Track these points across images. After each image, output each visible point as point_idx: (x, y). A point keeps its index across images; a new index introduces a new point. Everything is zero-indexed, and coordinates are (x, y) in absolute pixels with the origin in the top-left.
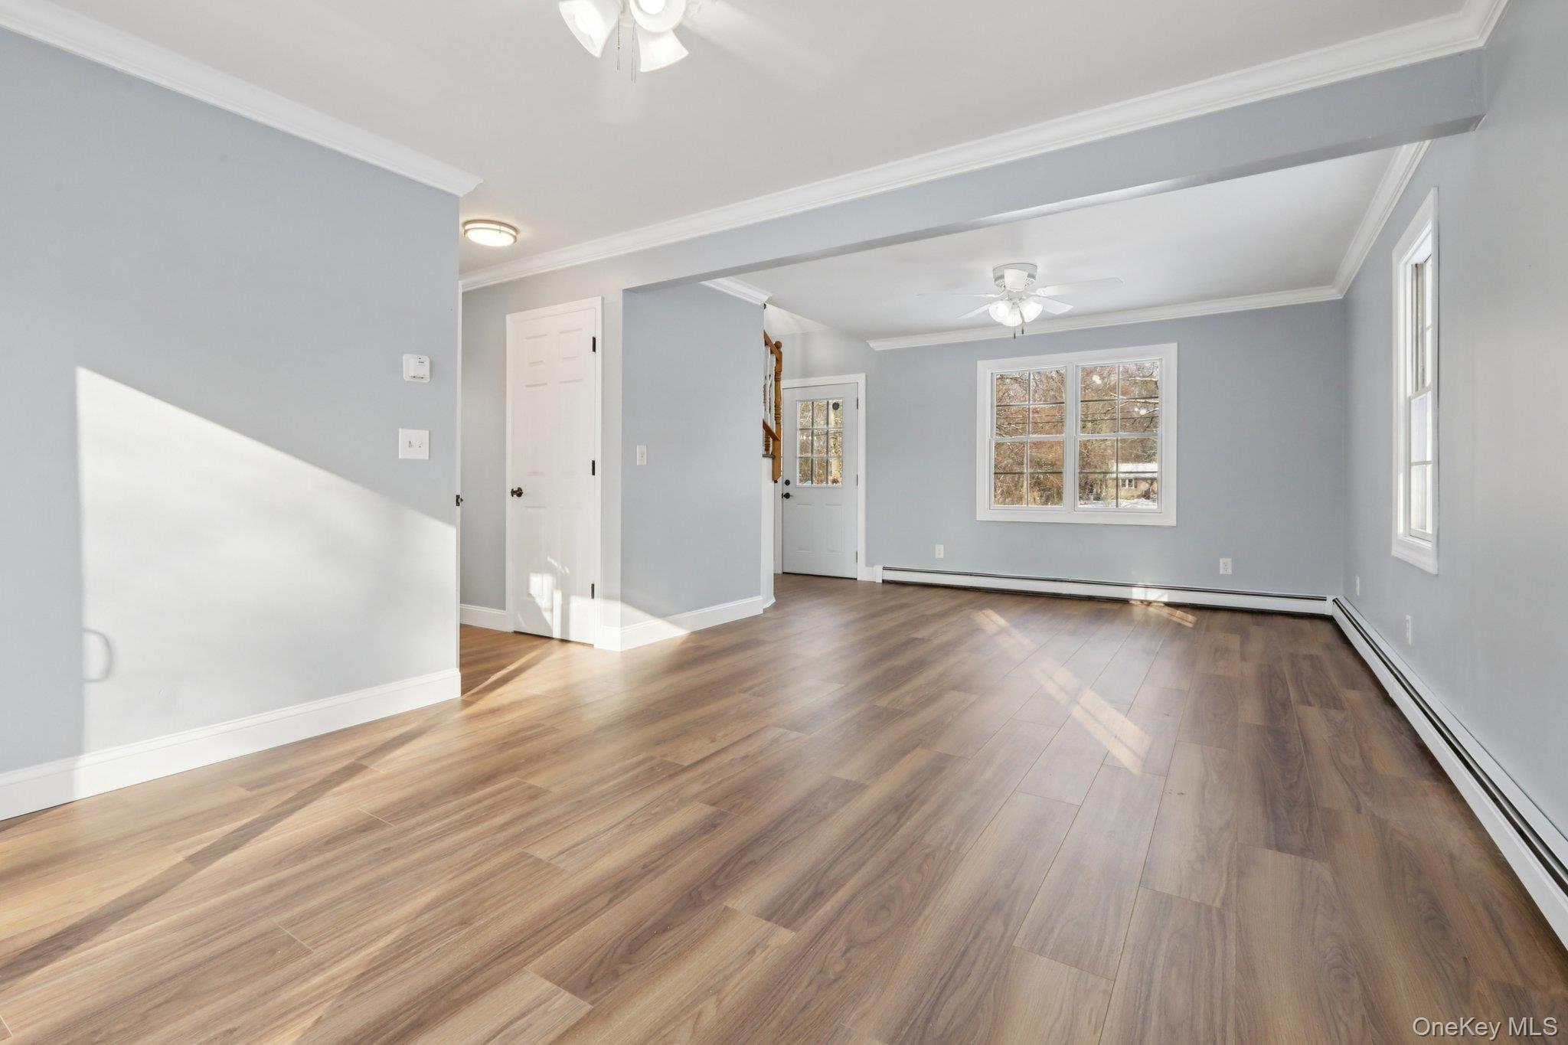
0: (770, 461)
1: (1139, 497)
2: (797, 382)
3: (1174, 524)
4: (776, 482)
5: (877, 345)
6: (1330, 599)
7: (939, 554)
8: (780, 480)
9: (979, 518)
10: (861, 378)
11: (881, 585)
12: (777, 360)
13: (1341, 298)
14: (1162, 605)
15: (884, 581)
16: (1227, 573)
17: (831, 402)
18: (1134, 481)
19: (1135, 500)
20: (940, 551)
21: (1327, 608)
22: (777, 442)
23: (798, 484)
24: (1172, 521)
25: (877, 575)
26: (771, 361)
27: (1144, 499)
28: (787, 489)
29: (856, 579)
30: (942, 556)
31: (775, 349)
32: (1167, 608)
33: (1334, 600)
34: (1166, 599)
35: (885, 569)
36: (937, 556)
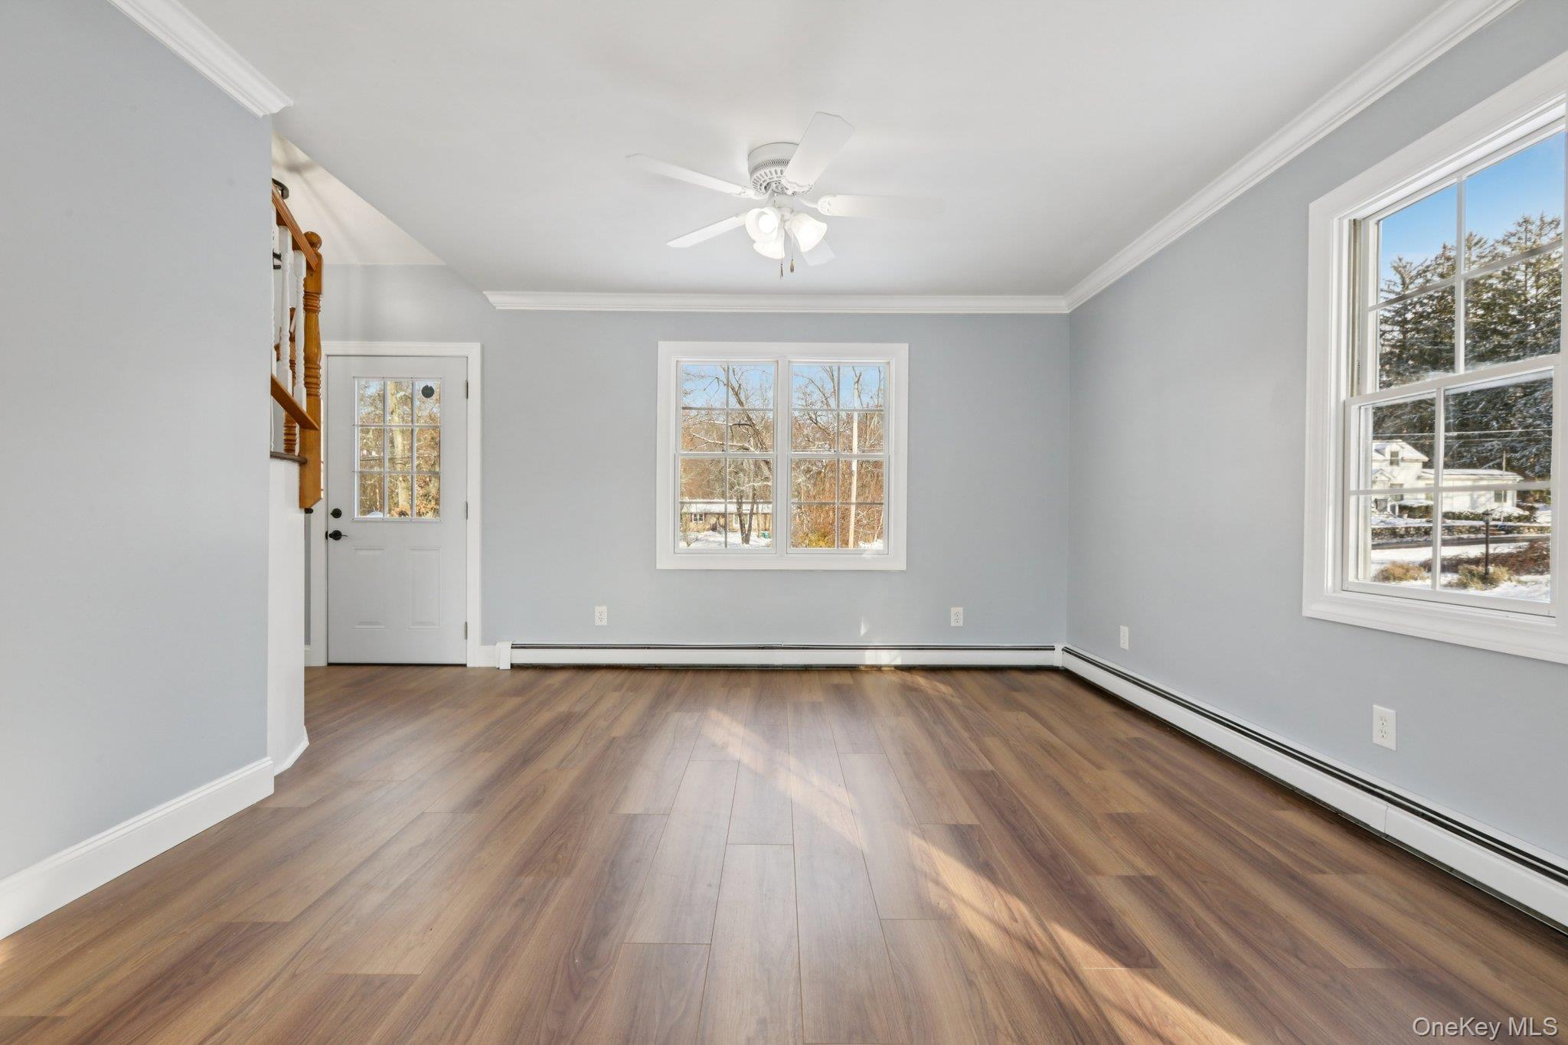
0: (294, 469)
1: (708, 530)
2: (354, 347)
3: (904, 567)
4: (309, 511)
5: (501, 300)
6: (1059, 647)
7: (601, 619)
8: (319, 509)
9: (661, 565)
10: (473, 350)
11: (509, 673)
12: (309, 267)
13: (1067, 312)
14: (893, 669)
15: (513, 666)
16: (959, 625)
17: (420, 386)
18: (704, 516)
19: (706, 533)
20: (601, 615)
21: (1057, 659)
22: (311, 433)
23: (357, 515)
24: (901, 565)
25: (503, 657)
26: (296, 266)
27: (711, 531)
28: (335, 525)
29: (465, 665)
30: (605, 623)
31: (304, 242)
32: (899, 672)
33: (1063, 650)
34: (898, 662)
35: (514, 647)
36: (598, 623)
